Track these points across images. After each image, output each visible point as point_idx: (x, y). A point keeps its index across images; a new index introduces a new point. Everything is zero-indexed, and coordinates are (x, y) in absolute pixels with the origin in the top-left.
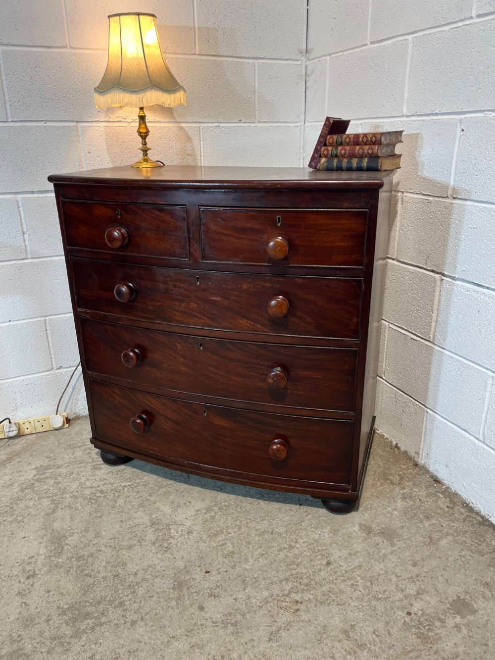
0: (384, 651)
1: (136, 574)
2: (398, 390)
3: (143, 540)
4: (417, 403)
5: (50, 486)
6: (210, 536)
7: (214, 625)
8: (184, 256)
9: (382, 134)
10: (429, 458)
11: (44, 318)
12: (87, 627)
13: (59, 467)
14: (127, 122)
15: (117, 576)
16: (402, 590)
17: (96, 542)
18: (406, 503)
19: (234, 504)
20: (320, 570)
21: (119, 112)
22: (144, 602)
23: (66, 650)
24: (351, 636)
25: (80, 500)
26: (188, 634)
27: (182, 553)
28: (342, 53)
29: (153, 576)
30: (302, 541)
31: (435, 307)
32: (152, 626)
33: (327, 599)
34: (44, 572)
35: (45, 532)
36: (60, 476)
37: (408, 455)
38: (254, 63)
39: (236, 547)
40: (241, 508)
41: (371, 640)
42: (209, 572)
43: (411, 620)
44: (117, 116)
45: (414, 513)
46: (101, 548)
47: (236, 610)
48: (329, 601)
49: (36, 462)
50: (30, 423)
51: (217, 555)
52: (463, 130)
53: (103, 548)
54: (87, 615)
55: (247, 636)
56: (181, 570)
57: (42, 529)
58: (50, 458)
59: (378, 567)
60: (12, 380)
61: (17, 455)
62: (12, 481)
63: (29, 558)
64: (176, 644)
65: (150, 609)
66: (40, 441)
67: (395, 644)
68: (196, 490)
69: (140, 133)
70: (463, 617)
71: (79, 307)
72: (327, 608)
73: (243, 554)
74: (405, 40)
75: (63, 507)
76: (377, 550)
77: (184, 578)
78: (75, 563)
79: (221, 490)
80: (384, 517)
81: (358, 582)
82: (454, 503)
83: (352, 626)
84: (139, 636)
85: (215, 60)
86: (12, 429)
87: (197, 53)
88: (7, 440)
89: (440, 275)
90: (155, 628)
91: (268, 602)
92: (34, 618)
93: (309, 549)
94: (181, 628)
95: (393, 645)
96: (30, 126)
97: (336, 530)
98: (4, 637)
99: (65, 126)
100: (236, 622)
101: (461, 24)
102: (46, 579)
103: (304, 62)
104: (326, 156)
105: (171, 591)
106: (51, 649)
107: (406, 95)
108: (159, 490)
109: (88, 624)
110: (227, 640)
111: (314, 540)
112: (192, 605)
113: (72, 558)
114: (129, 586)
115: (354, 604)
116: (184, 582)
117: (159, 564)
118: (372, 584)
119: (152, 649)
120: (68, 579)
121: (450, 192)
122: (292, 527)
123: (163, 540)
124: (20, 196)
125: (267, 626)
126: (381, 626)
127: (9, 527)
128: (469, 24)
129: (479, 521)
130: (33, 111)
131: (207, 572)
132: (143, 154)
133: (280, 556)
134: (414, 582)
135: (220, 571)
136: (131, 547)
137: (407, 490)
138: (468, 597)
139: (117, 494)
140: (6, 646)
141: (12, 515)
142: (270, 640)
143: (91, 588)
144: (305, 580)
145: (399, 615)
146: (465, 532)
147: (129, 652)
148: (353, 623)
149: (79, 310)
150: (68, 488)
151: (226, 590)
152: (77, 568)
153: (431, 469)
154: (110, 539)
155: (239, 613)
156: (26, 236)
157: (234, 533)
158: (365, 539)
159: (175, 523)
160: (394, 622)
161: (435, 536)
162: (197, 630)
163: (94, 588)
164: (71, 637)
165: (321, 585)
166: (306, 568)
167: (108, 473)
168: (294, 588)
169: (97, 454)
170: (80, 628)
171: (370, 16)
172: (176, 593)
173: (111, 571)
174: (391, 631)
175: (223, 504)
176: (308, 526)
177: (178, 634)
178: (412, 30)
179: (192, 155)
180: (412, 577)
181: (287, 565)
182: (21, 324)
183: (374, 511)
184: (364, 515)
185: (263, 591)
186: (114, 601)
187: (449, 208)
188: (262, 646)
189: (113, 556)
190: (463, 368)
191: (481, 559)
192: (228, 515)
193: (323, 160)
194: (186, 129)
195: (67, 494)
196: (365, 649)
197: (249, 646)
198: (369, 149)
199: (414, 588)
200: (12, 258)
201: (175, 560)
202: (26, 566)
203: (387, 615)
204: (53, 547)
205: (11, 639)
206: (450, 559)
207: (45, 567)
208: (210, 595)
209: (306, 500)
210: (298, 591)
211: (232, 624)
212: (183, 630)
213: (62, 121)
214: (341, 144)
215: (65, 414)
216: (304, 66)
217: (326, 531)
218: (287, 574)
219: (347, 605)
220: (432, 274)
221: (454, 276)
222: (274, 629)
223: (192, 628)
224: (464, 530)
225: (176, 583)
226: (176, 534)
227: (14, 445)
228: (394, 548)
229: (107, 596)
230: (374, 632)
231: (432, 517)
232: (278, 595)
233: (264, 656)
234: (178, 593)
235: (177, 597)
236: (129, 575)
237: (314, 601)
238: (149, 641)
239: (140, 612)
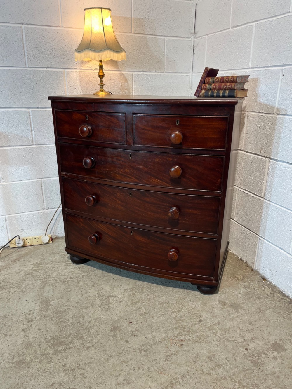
0: (232, 369)
1: (90, 322)
2: (242, 227)
3: (94, 304)
4: (254, 234)
5: (41, 274)
6: (132, 304)
7: (134, 351)
8: (123, 142)
9: (237, 77)
10: (260, 266)
11: (41, 180)
12: (61, 349)
13: (46, 264)
14: (92, 70)
15: (79, 322)
16: (243, 337)
17: (67, 304)
18: (246, 290)
19: (147, 287)
20: (196, 324)
21: (88, 64)
22: (94, 337)
23: (49, 361)
24: (213, 360)
25: (58, 282)
26: (119, 355)
27: (116, 312)
28: (215, 34)
29: (100, 324)
30: (185, 308)
31: (266, 177)
32: (99, 350)
33: (199, 340)
34: (38, 319)
35: (39, 298)
36: (47, 268)
37: (248, 265)
38: (164, 39)
39: (147, 310)
40: (150, 289)
41: (225, 363)
42: (131, 323)
43: (248, 353)
44: (87, 66)
45: (251, 296)
46: (70, 308)
47: (147, 343)
48: (200, 341)
49: (34, 261)
50: (30, 239)
51: (136, 314)
52: (283, 75)
53: (71, 308)
54: (62, 343)
55: (153, 357)
56: (116, 321)
57: (37, 296)
58: (42, 259)
59: (229, 324)
60: (21, 214)
61: (23, 256)
62: (20, 270)
63: (29, 312)
64: (112, 360)
65: (97, 341)
66: (36, 250)
67: (239, 365)
68: (124, 279)
69: (100, 75)
70: (278, 353)
71: (62, 171)
72: (199, 344)
73: (151, 313)
74: (251, 25)
75: (49, 285)
76: (229, 315)
77: (117, 325)
78: (55, 315)
79: (139, 279)
80: (233, 297)
81: (217, 331)
82: (274, 291)
83: (214, 355)
84: (91, 355)
85: (142, 37)
86: (20, 242)
87: (133, 32)
88: (17, 248)
89: (269, 159)
90: (100, 351)
91: (165, 340)
92: (32, 344)
93: (189, 312)
94: (115, 352)
95: (237, 366)
96: (38, 70)
97: (205, 303)
98: (15, 353)
99: (58, 71)
100: (146, 349)
101: (283, 16)
102: (38, 323)
103: (193, 39)
104: (204, 89)
105: (110, 331)
106: (41, 360)
107: (251, 56)
108: (103, 278)
109: (62, 348)
110: (141, 359)
111: (192, 308)
112: (121, 340)
113: (54, 312)
114: (86, 328)
115: (215, 343)
116: (117, 327)
117: (103, 317)
118: (225, 333)
119: (98, 362)
120: (51, 323)
121: (275, 111)
122: (180, 301)
123: (105, 305)
124: (31, 110)
125: (164, 352)
126: (230, 355)
127: (18, 294)
128: (288, 16)
129: (289, 302)
130: (40, 61)
132: (101, 87)
133: (172, 316)
134: (250, 332)
135: (138, 322)
136: (87, 308)
137: (247, 284)
138: (281, 342)
139: (79, 280)
140: (15, 358)
141: (20, 288)
142: (166, 360)
143: (64, 329)
144: (187, 329)
145: (241, 350)
146: (281, 307)
147: (85, 363)
148: (214, 353)
149: (62, 173)
150: (51, 275)
151: (141, 333)
152: (56, 318)
153: (261, 272)
154: (75, 303)
155: (149, 345)
156: (33, 132)
157: (146, 302)
158: (222, 309)
159: (112, 296)
160: (238, 354)
161: (263, 309)
162: (124, 353)
163: (66, 329)
164: (53, 354)
165: (196, 332)
166: (187, 323)
167: (74, 268)
168: (180, 333)
169: (68, 257)
170: (57, 350)
171: (231, 13)
172: (113, 333)
173: (76, 320)
174: (237, 359)
175: (140, 287)
176: (189, 300)
177: (113, 355)
178: (255, 20)
179: (128, 90)
180: (249, 330)
181: (176, 321)
182: (28, 182)
183: (227, 294)
184: (221, 295)
185: (162, 334)
186: (77, 336)
187: (274, 120)
188: (162, 363)
189: (77, 312)
190: (281, 212)
191: (289, 322)
192: (142, 293)
193: (203, 92)
194: (125, 75)
195: (51, 278)
196: (221, 367)
197: (154, 363)
198: (230, 85)
199: (250, 336)
200: (25, 144)
201: (112, 315)
202: (28, 316)
203: (234, 350)
204: (43, 306)
205: (18, 354)
206: (271, 321)
207: (38, 316)
208: (132, 335)
209: (188, 286)
210: (183, 335)
211: (144, 351)
212: (116, 353)
213: (56, 68)
214: (213, 82)
215: (50, 235)
216: (193, 41)
217: (199, 303)
218: (176, 325)
219: (211, 343)
220: (264, 158)
221: (277, 159)
222: (169, 354)
223: (122, 352)
224: (280, 306)
225: (113, 328)
226: (113, 302)
227: (21, 251)
228: (239, 314)
229: (73, 333)
230: (226, 359)
231: (261, 298)
232: (171, 336)
233: (163, 368)
234: (114, 333)
235: (113, 335)
236: (86, 322)
237: (192, 340)
238: (97, 358)
239: (92, 342)
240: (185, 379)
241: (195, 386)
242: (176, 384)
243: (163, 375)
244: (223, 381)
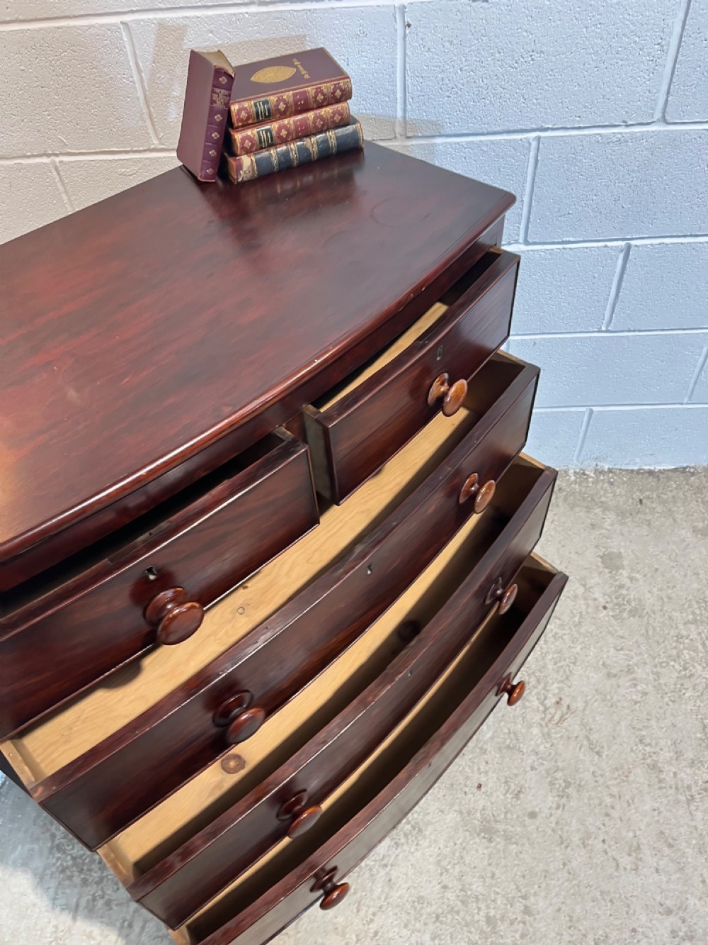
0: (641, 654)
1: (445, 887)
7: (561, 808)
15: (438, 917)
17: (354, 937)
22: (498, 888)
24: (615, 672)
26: (565, 844)
29: (459, 863)
32: (539, 887)
33: (565, 671)
41: (625, 657)
43: (613, 610)
46: (372, 931)
47: (548, 774)
48: (567, 671)
52: (409, 25)
53: (373, 927)
55: (587, 777)
56: (463, 820)
64: (574, 864)
65: (512, 883)
67: (635, 639)
70: (623, 568)
72: (575, 677)
77: (478, 820)
83: (604, 665)
84: (551, 909)
90: (544, 885)
91: (549, 734)
94: (554, 851)
95: (636, 642)
100: (565, 781)
105: (493, 844)
110: (586, 801)
112: (525, 826)
114: (463, 902)
116: (484, 823)
117: (439, 848)
119: (573, 897)
125: (580, 749)
126: (610, 640)
131: (480, 786)
135: (482, 770)
136: (390, 880)
138: (602, 549)
142: (598, 754)
144: (532, 680)
145: (603, 617)
147: (570, 928)
148: (601, 663)
151: (516, 775)
154: (358, 911)
155: (555, 772)
160: (610, 626)
162: (562, 832)
168: (539, 697)
172: (498, 840)
173: (425, 924)
174: (620, 634)
177: (561, 857)
185: (532, 733)
188: (604, 765)
189: (396, 914)
196: (634, 668)
197: (601, 780)
203: (601, 627)
208: (517, 796)
211: (567, 787)
212: (558, 849)
219: (577, 656)
222: (585, 743)
223: (558, 837)
225: (483, 834)
229: (469, 940)
230: (617, 650)
232: (543, 719)
233: (617, 769)
234: (498, 837)
235: (506, 840)
236: (442, 898)
237: (562, 685)
238: (562, 897)
239: (513, 898)
240: (648, 740)
241: (664, 730)
242: (654, 760)
243: (632, 774)
244: (662, 681)
